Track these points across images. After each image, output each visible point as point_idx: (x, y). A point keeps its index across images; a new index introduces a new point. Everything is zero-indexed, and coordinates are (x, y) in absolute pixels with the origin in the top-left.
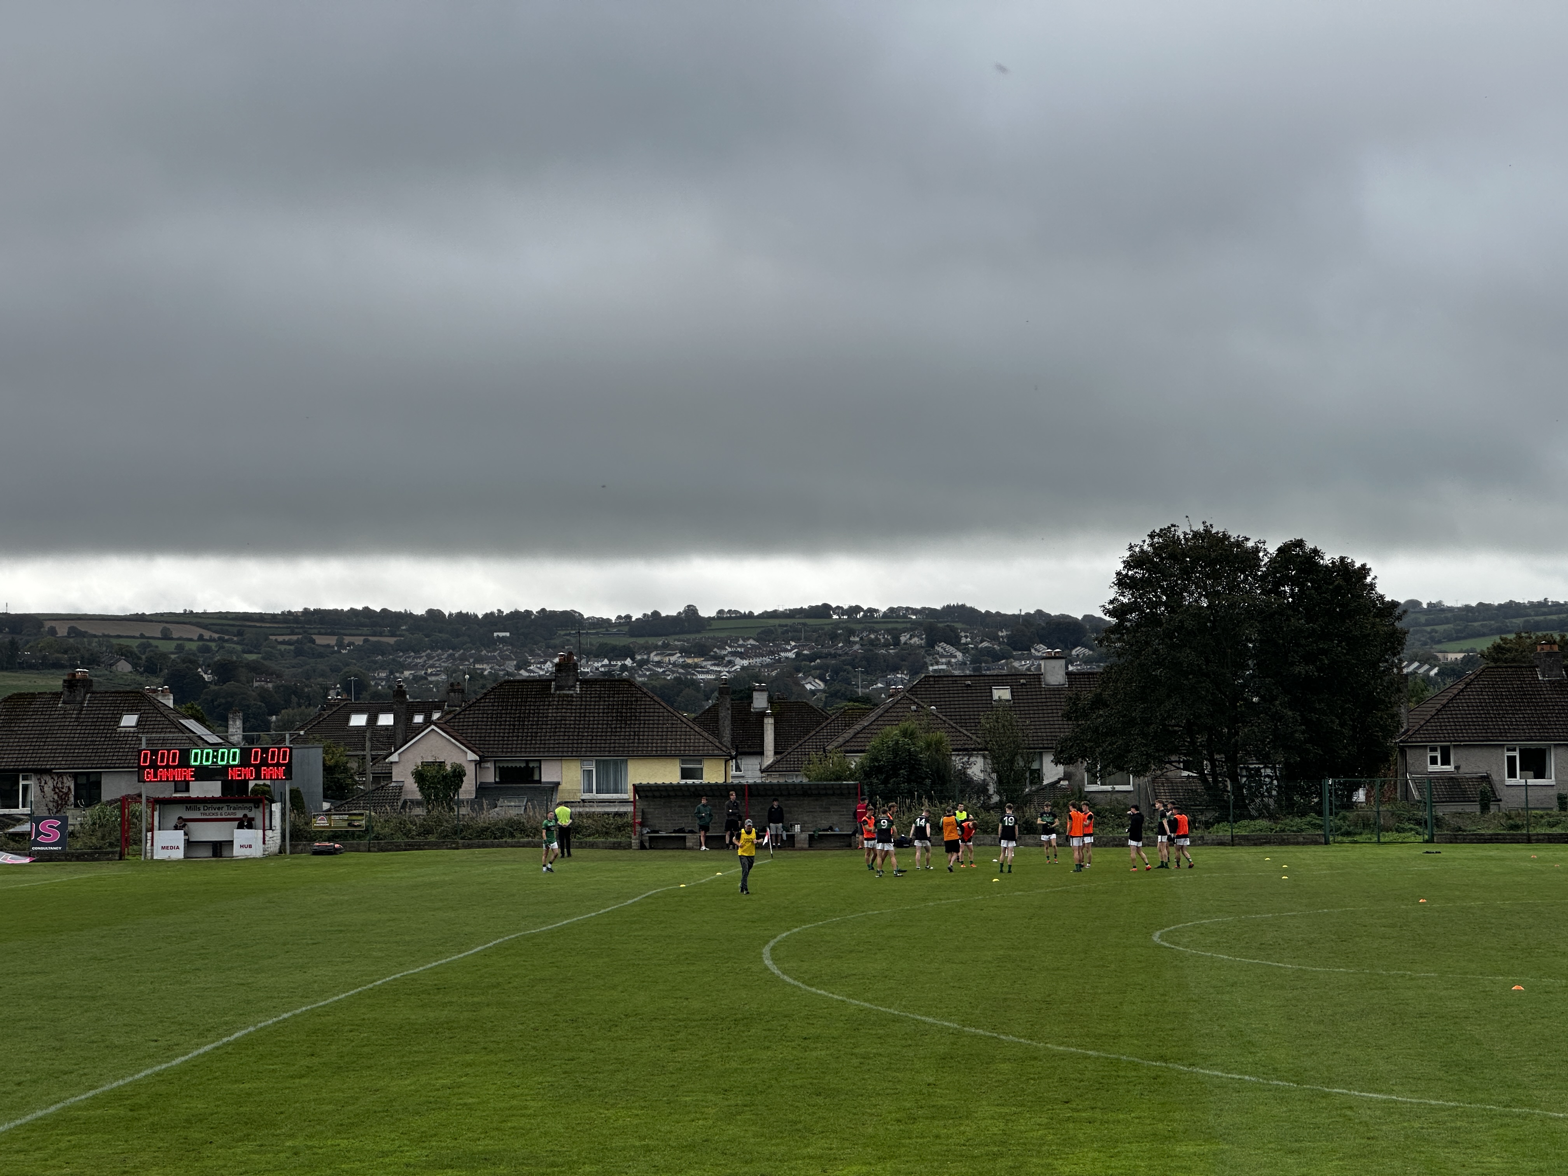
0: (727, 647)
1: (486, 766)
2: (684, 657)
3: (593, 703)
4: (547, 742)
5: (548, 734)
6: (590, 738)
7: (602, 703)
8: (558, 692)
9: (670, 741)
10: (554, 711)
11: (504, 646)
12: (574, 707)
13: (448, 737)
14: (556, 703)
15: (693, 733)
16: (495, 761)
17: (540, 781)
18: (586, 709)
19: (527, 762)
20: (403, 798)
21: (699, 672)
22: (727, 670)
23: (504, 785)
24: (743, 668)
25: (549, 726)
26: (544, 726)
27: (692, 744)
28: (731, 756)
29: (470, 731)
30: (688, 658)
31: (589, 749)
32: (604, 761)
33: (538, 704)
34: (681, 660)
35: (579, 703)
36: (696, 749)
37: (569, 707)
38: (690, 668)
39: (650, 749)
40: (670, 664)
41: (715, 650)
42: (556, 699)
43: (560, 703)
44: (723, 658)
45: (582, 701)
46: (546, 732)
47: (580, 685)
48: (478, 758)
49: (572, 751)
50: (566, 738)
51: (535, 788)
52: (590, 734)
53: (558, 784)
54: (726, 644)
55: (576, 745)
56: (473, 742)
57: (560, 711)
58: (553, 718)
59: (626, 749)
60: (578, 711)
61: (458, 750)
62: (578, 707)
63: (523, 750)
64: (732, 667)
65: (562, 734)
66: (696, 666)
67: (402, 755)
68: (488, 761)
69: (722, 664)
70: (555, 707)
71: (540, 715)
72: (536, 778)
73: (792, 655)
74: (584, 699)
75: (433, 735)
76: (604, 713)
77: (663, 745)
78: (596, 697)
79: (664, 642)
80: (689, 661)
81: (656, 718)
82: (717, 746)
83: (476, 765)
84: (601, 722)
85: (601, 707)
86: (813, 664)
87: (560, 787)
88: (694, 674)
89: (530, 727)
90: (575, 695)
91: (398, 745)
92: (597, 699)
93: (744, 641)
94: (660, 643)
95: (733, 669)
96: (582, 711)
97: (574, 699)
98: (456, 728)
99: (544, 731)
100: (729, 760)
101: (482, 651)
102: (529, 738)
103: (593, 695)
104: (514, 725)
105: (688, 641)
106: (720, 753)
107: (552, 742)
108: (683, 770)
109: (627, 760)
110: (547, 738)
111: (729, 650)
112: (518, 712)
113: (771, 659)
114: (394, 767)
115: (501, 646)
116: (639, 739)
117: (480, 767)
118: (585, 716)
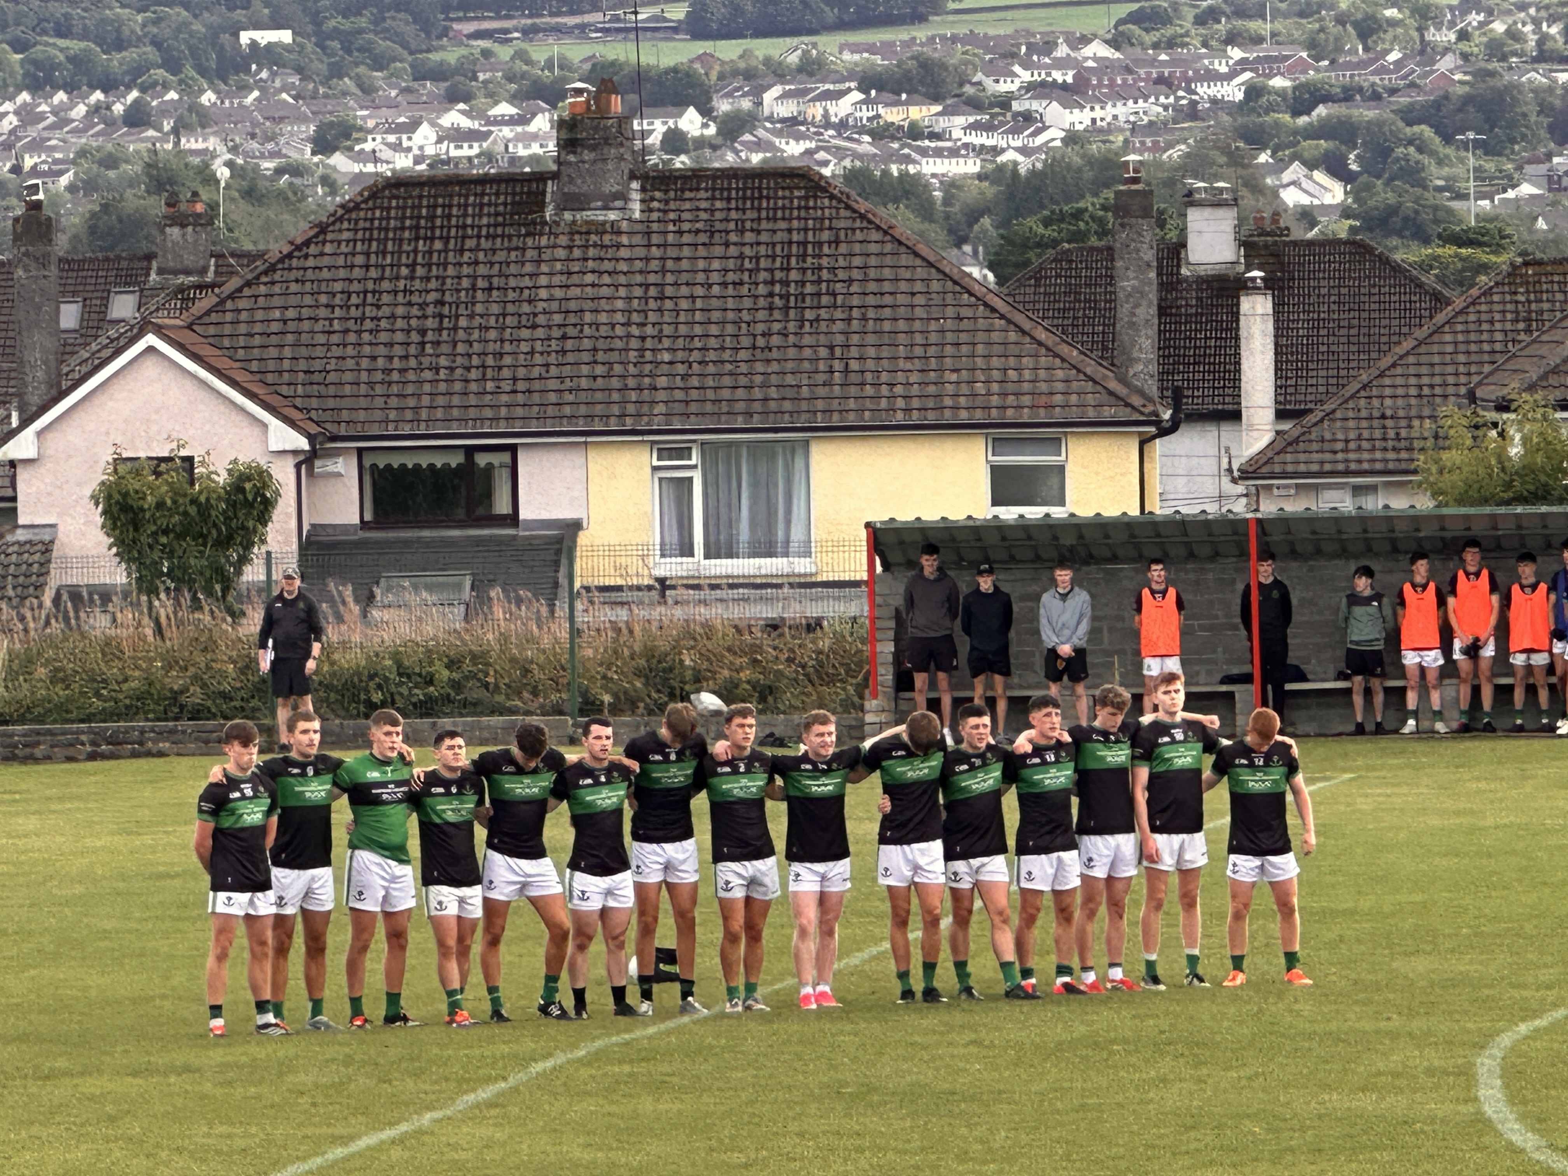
0: (1017, 69)
1: (331, 468)
2: (875, 102)
3: (686, 252)
4: (537, 385)
5: (538, 359)
6: (681, 369)
7: (719, 251)
8: (568, 216)
9: (954, 377)
10: (557, 280)
11: (273, 74)
12: (623, 267)
13: (203, 373)
14: (561, 253)
15: (1031, 347)
16: (360, 451)
17: (513, 519)
18: (663, 271)
19: (470, 451)
20: (56, 579)
21: (924, 152)
22: (1018, 143)
23: (391, 535)
24: (1072, 138)
25: (540, 333)
26: (525, 333)
27: (1026, 387)
28: (1157, 423)
29: (273, 352)
30: (887, 105)
31: (678, 408)
32: (730, 444)
33: (501, 256)
34: (865, 113)
35: (641, 252)
36: (1043, 400)
37: (607, 266)
38: (893, 138)
39: (884, 404)
40: (828, 125)
41: (979, 76)
42: (563, 240)
43: (577, 253)
44: (1004, 102)
45: (649, 246)
46: (532, 352)
47: (643, 190)
48: (303, 444)
49: (623, 416)
50: (600, 370)
51: (500, 541)
52: (680, 355)
53: (576, 526)
54: (1013, 56)
55: (633, 396)
56: (285, 390)
57: (575, 279)
58: (555, 306)
59: (804, 406)
60: (639, 278)
61: (238, 418)
62: (638, 265)
63: (455, 413)
64: (1035, 134)
65: (586, 357)
66: (915, 132)
67: (50, 436)
68: (337, 453)
69: (1002, 124)
70: (558, 266)
71: (511, 295)
72: (502, 506)
73: (1233, 92)
74: (655, 239)
75: (151, 369)
76: (724, 285)
77: (932, 389)
78: (698, 232)
79: (806, 53)
80: (893, 115)
81: (901, 299)
82: (1111, 393)
83: (298, 466)
84: (716, 316)
85: (716, 265)
86: (1303, 120)
87: (583, 539)
88: (908, 159)
89: (476, 335)
90: (624, 225)
91: (35, 400)
92: (703, 238)
93: (1074, 48)
94: (793, 59)
95: (1040, 140)
96: (652, 278)
97: (625, 240)
98: (226, 342)
99: (525, 347)
100: (1154, 437)
101: (202, 91)
102: (474, 374)
103: (686, 226)
104: (423, 332)
105: (886, 49)
106: (1124, 414)
107: (553, 384)
108: (997, 472)
109: (806, 443)
110: (536, 372)
111: (1026, 76)
112: (433, 284)
113: (1166, 108)
114: (22, 476)
115: (264, 75)
116: (846, 371)
117: (311, 473)
118: (662, 298)
